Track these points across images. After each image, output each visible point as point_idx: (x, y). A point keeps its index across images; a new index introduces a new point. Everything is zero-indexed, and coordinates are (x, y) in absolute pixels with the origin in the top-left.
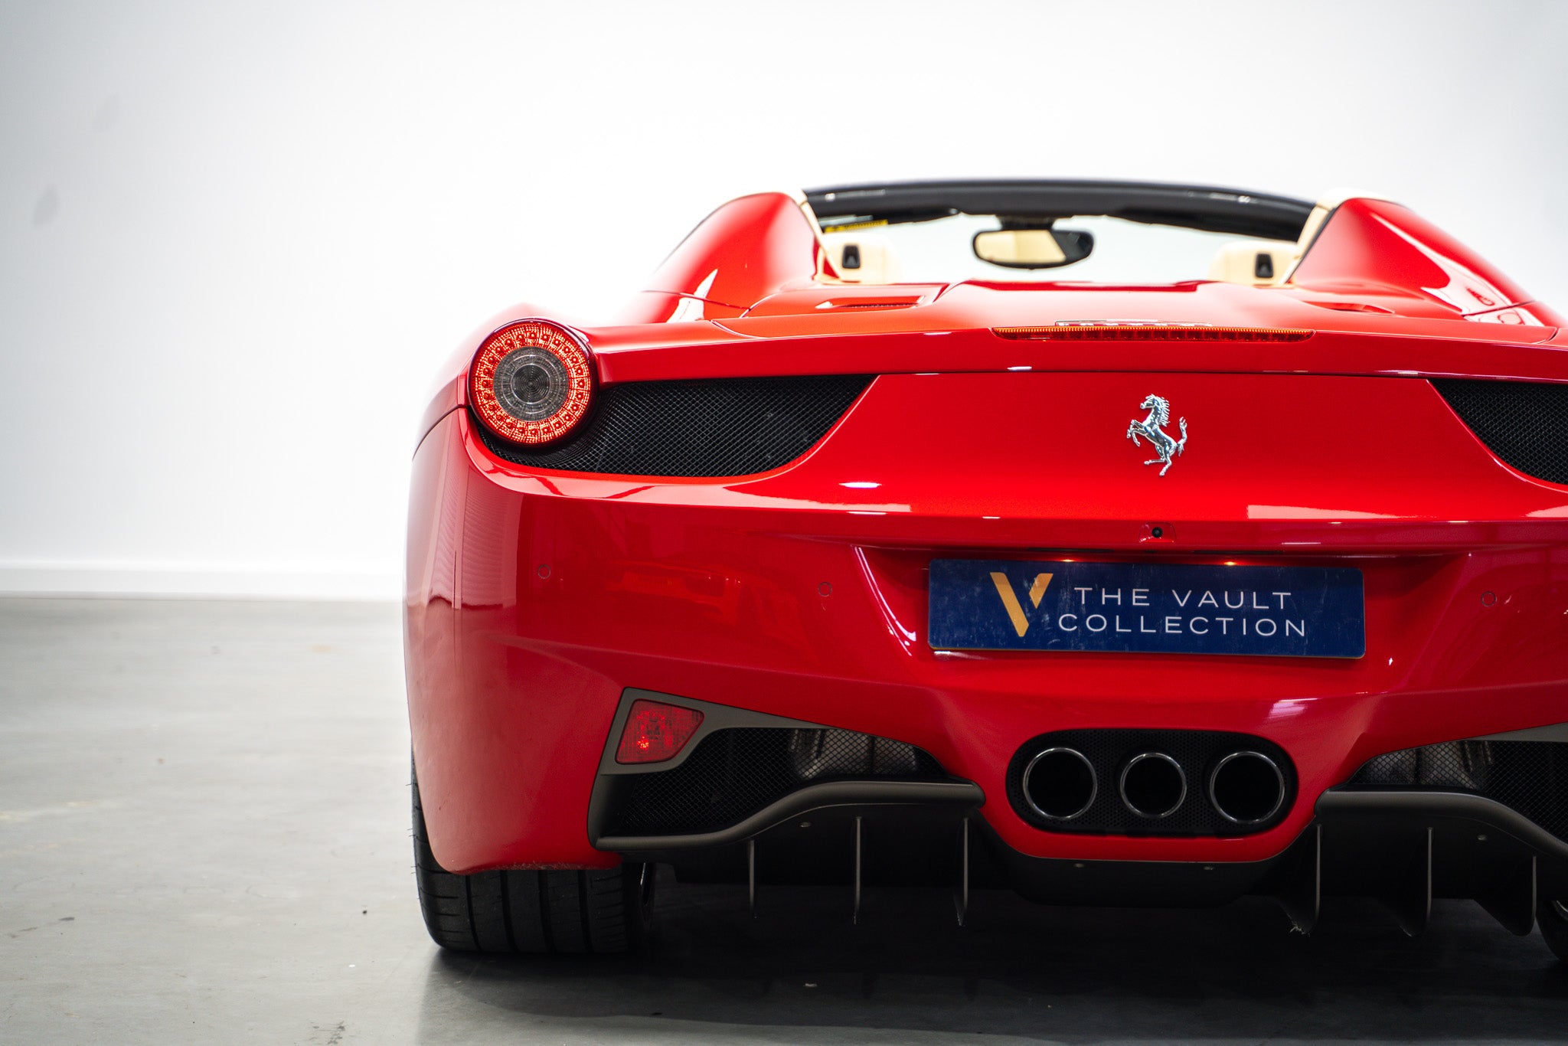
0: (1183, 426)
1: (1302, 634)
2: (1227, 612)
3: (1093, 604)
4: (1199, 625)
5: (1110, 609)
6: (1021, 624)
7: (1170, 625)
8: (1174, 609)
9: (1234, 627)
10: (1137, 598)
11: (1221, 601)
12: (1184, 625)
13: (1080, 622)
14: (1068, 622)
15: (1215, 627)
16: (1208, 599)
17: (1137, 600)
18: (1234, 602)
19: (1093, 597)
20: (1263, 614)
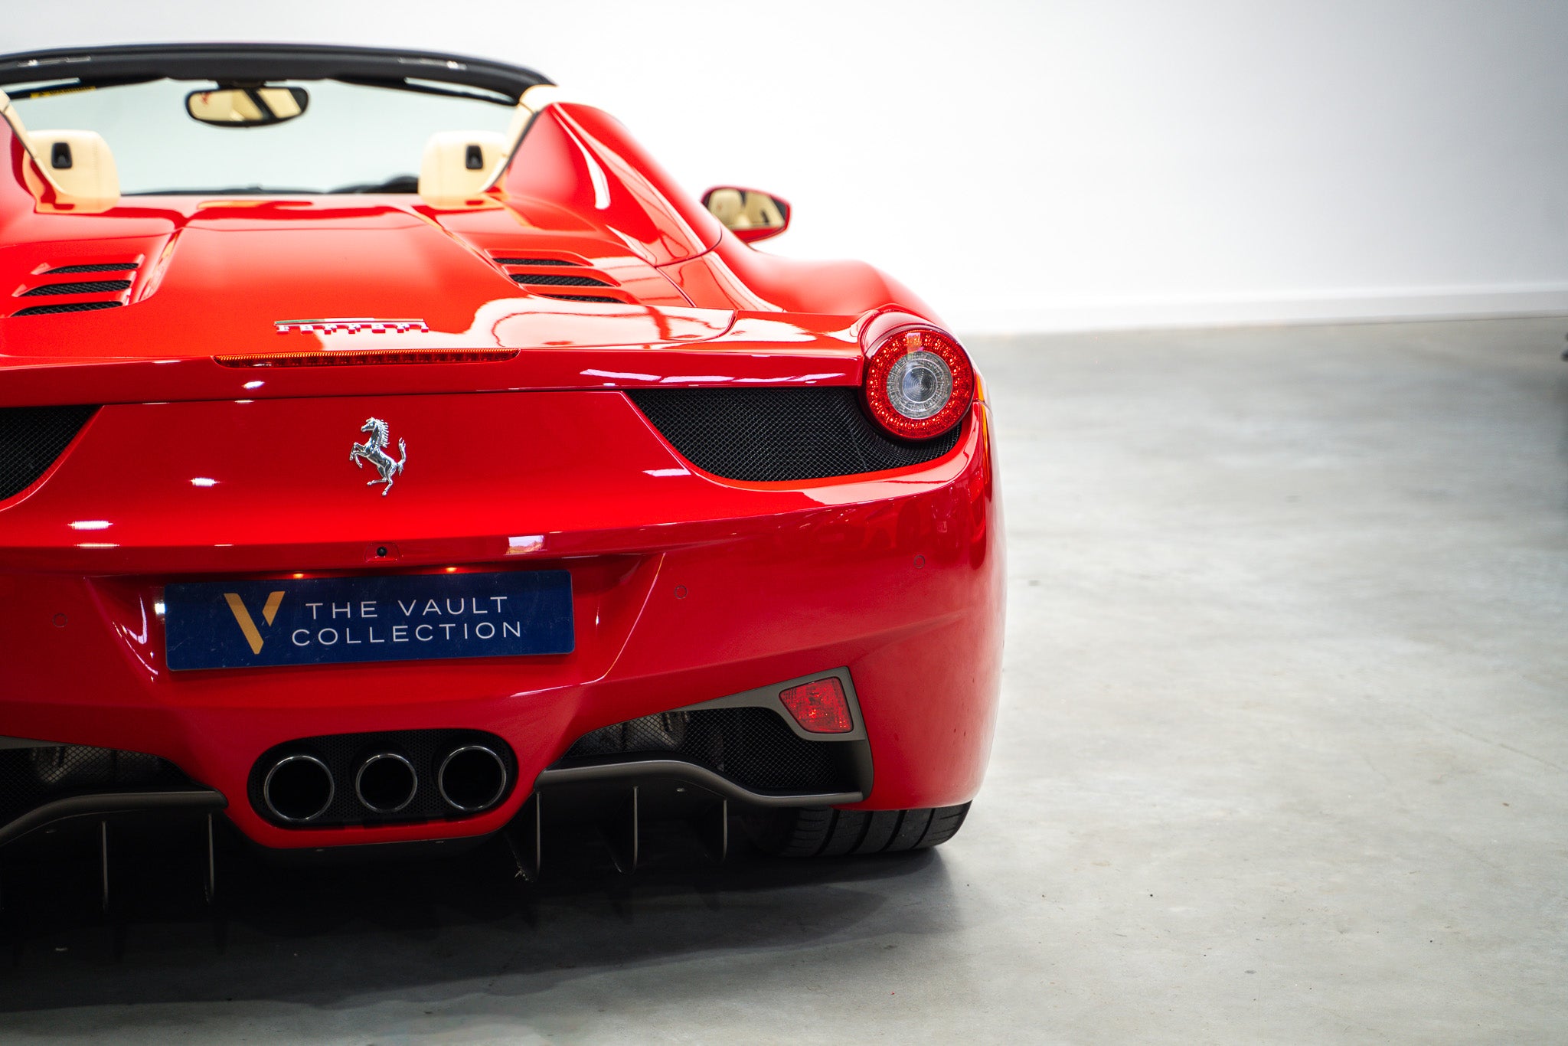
0: (402, 447)
1: (519, 635)
2: (449, 619)
3: (325, 618)
4: (424, 633)
5: (341, 623)
6: (257, 644)
7: (397, 634)
8: (400, 619)
9: (457, 632)
10: (366, 611)
11: (443, 607)
12: (410, 633)
13: (313, 636)
14: (301, 638)
15: (439, 633)
16: (432, 607)
17: (366, 613)
18: (455, 607)
19: (324, 612)
20: (482, 618)
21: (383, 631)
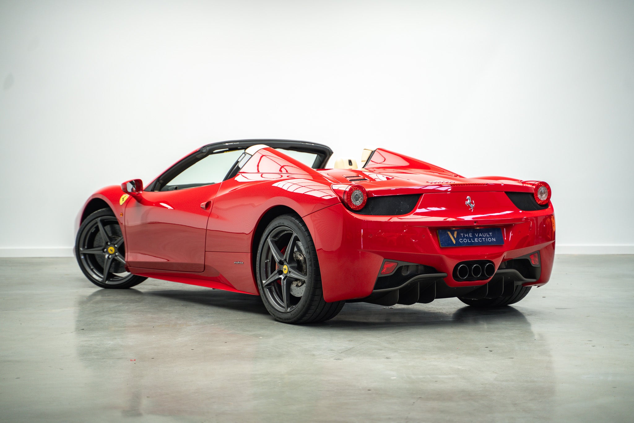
0: (473, 202)
1: (495, 240)
2: (484, 237)
3: (464, 237)
4: (480, 240)
5: (467, 238)
6: (454, 242)
7: (476, 240)
8: (476, 237)
9: (485, 240)
10: (470, 235)
11: (482, 235)
12: (478, 240)
13: (463, 240)
14: (461, 241)
15: (482, 240)
16: (480, 235)
17: (471, 236)
18: (484, 235)
19: (464, 235)
20: (489, 237)
21: (474, 240)
